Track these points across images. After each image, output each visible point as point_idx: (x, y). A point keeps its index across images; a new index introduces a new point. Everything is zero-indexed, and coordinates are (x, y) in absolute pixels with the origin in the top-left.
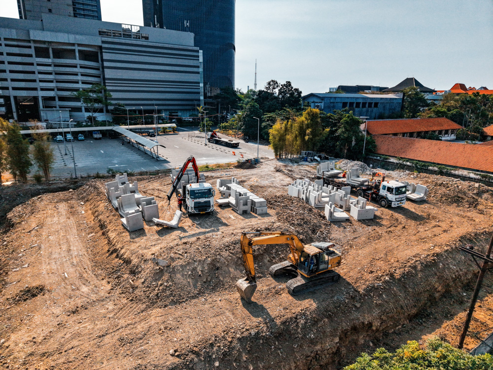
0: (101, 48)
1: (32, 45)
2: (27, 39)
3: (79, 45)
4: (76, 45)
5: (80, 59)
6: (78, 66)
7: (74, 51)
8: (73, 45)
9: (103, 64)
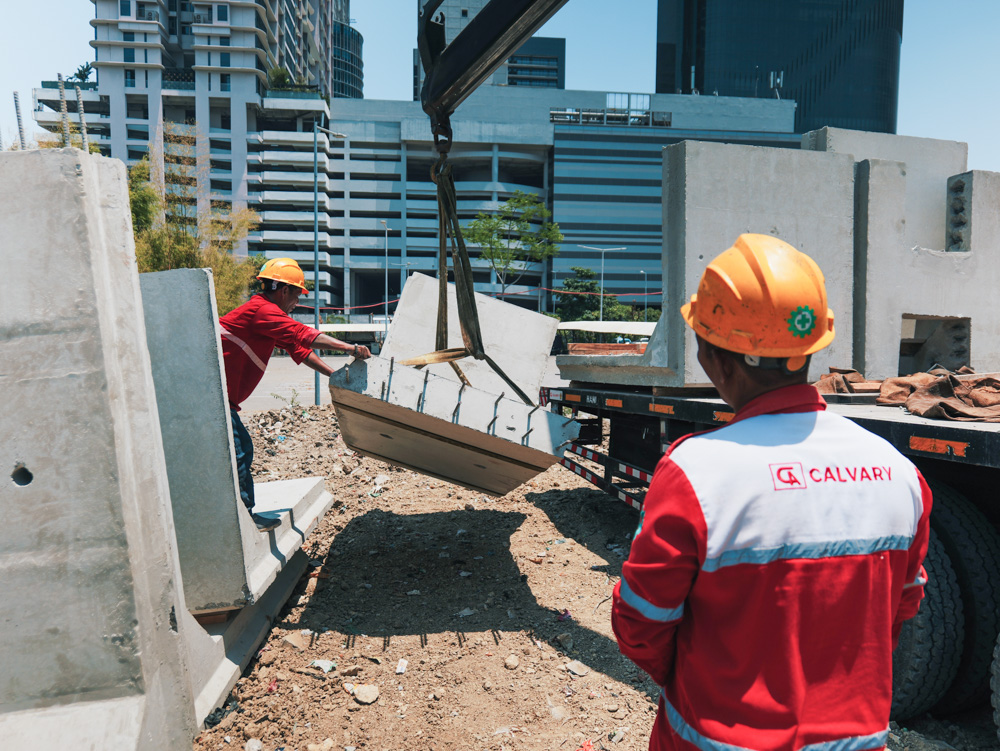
0: (551, 151)
1: (404, 153)
2: (395, 140)
3: (503, 147)
4: (496, 148)
5: (500, 180)
6: (495, 196)
7: (489, 161)
8: (488, 147)
9: (551, 190)
